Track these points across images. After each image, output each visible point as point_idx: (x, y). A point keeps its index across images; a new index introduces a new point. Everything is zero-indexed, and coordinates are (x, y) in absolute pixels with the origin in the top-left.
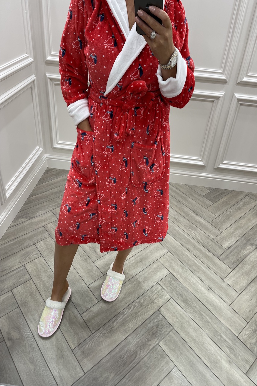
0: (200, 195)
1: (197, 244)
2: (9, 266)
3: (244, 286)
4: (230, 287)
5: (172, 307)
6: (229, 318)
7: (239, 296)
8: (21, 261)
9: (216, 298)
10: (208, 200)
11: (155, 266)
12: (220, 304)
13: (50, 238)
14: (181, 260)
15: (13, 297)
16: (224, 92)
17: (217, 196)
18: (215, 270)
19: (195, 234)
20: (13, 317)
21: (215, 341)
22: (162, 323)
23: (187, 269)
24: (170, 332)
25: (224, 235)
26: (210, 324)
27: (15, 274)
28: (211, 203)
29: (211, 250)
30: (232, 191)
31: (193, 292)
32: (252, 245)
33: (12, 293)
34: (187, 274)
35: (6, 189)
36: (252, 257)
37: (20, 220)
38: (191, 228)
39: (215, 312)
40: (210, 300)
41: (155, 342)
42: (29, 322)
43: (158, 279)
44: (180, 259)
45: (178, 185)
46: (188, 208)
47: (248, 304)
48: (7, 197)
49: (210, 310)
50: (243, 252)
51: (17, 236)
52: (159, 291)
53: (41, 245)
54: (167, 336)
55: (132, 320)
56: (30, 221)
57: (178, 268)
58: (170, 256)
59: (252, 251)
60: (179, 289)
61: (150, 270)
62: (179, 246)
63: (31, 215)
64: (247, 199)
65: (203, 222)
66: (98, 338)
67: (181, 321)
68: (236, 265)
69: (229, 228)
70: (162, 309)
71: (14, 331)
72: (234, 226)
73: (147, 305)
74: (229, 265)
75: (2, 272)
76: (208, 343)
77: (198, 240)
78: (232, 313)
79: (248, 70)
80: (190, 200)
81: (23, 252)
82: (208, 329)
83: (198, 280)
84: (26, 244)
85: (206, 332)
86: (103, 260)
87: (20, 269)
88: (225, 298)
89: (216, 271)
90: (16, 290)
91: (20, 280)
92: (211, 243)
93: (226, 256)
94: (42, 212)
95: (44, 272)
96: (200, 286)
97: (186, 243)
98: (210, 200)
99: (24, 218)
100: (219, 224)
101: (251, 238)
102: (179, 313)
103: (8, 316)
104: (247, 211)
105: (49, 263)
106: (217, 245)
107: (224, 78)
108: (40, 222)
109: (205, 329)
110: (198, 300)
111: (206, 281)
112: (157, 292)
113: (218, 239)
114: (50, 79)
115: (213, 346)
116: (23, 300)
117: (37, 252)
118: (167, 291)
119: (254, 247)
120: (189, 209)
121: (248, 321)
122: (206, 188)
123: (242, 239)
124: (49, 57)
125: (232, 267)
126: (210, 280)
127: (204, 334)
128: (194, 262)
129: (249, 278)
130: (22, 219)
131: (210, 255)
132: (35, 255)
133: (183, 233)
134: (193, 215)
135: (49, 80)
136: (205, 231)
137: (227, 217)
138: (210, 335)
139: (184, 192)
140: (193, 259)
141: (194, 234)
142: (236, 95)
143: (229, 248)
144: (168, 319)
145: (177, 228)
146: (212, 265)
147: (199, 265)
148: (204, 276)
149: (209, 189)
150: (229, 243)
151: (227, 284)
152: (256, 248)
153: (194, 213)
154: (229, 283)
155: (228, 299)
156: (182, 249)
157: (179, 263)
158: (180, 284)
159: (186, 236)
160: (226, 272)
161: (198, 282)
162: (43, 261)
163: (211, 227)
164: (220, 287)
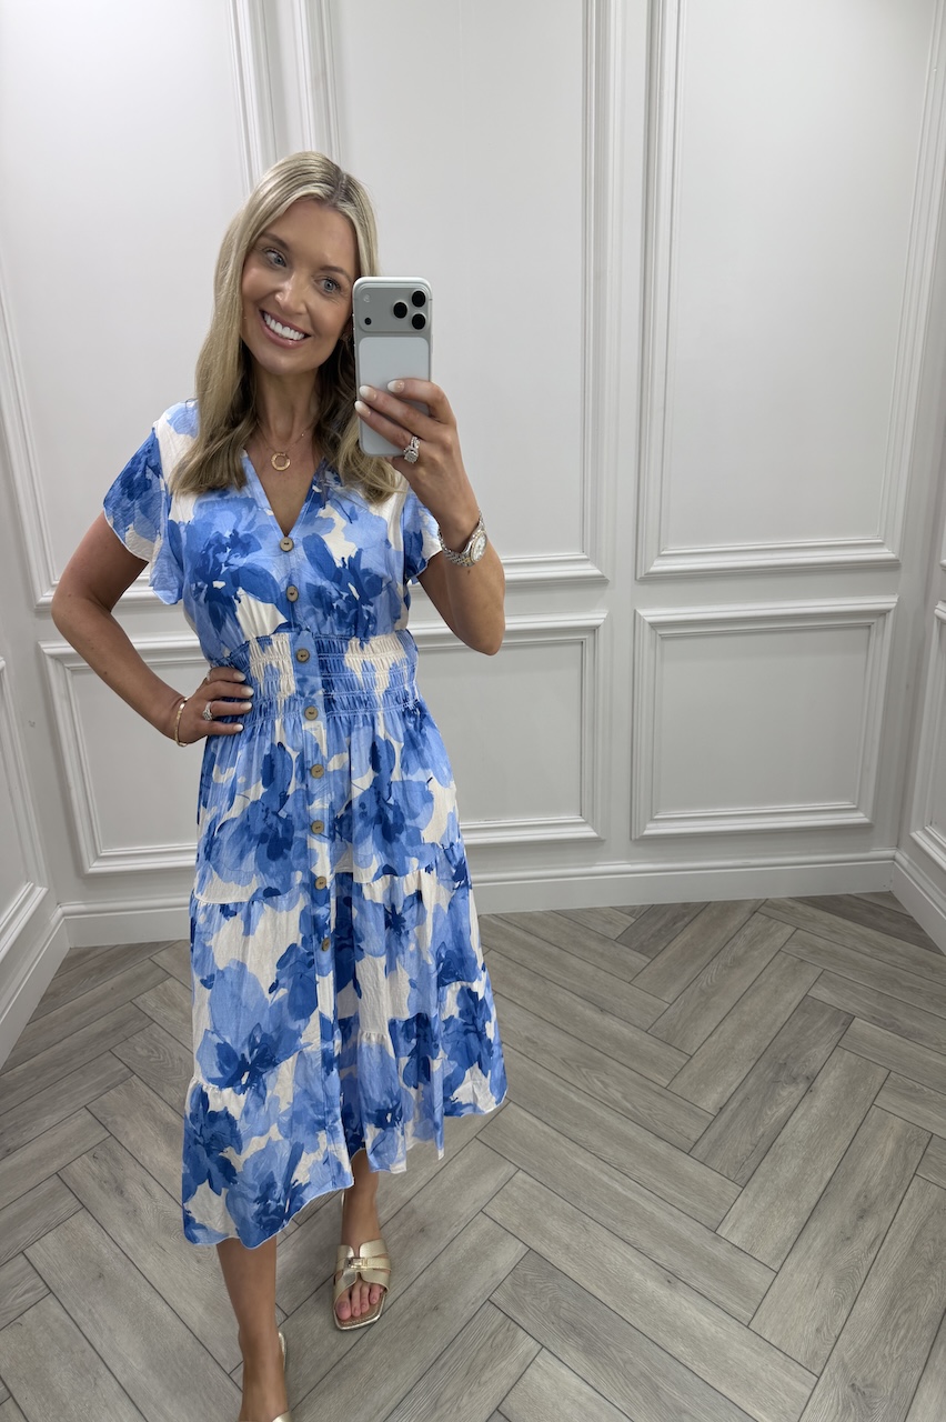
0: (604, 939)
1: (611, 1119)
3: (789, 1239)
4: (742, 1254)
5: (546, 1385)
6: (751, 1374)
7: (776, 1281)
9: (698, 1309)
10: (635, 953)
11: (472, 1238)
12: (713, 1330)
13: (82, 1215)
14: (564, 1191)
16: (607, 610)
17: (660, 930)
18: (684, 1203)
19: (602, 1082)
23: (587, 1220)
25: (699, 1065)
28: (644, 958)
29: (663, 1130)
30: (704, 907)
31: (617, 1306)
32: (794, 1080)
34: (591, 1241)
36: (800, 1126)
38: (586, 1066)
39: (703, 1366)
40: (679, 1323)
43: (487, 1286)
44: (560, 1191)
45: (530, 917)
46: (570, 994)
47: (811, 1306)
49: (683, 1361)
50: (769, 1113)
52: (494, 1334)
53: (48, 1251)
57: (556, 1223)
58: (526, 1187)
59: (796, 1102)
60: (565, 1305)
61: (459, 1256)
62: (553, 1139)
63: (11, 1140)
64: (757, 924)
65: (626, 1032)
68: (753, 1167)
69: (713, 1038)
70: (512, 1404)
72: (729, 1026)
73: (455, 1398)
74: (731, 1173)
77: (615, 1102)
78: (760, 1353)
80: (574, 961)
83: (630, 1254)
89: (689, 1207)
92: (659, 1103)
93: (716, 1141)
94: (49, 1120)
95: (57, 1356)
96: (640, 1277)
97: (576, 1125)
98: (641, 950)
100: (677, 1029)
101: (787, 1057)
102: (574, 1402)
104: (764, 964)
105: (79, 1316)
106: (680, 1107)
107: (596, 572)
108: (41, 1160)
110: (637, 1333)
111: (659, 1252)
112: (489, 1338)
113: (680, 1084)
114: (56, 659)
117: (33, 1281)
118: (525, 1325)
119: (802, 1086)
120: (574, 997)
121: (817, 1372)
122: (620, 909)
123: (761, 1066)
125: (739, 1176)
126: (671, 1246)
128: (608, 1188)
129: (800, 1205)
131: (661, 1148)
133: (562, 1090)
134: (590, 1014)
135: (51, 664)
136: (634, 1065)
137: (703, 999)
139: (554, 940)
140: (605, 1179)
141: (599, 1083)
142: (643, 613)
143: (721, 1109)
145: (542, 1076)
146: (673, 1187)
147: (629, 1194)
148: (648, 1232)
149: (632, 911)
150: (720, 1089)
151: (729, 1246)
152: (809, 1090)
153: (592, 1006)
154: (735, 1240)
155: (741, 1303)
156: (563, 1149)
157: (558, 1203)
158: (570, 1282)
159: (572, 1096)
160: (721, 1199)
161: (630, 1262)
162: (57, 1311)
163: (654, 1046)
164: (709, 1263)
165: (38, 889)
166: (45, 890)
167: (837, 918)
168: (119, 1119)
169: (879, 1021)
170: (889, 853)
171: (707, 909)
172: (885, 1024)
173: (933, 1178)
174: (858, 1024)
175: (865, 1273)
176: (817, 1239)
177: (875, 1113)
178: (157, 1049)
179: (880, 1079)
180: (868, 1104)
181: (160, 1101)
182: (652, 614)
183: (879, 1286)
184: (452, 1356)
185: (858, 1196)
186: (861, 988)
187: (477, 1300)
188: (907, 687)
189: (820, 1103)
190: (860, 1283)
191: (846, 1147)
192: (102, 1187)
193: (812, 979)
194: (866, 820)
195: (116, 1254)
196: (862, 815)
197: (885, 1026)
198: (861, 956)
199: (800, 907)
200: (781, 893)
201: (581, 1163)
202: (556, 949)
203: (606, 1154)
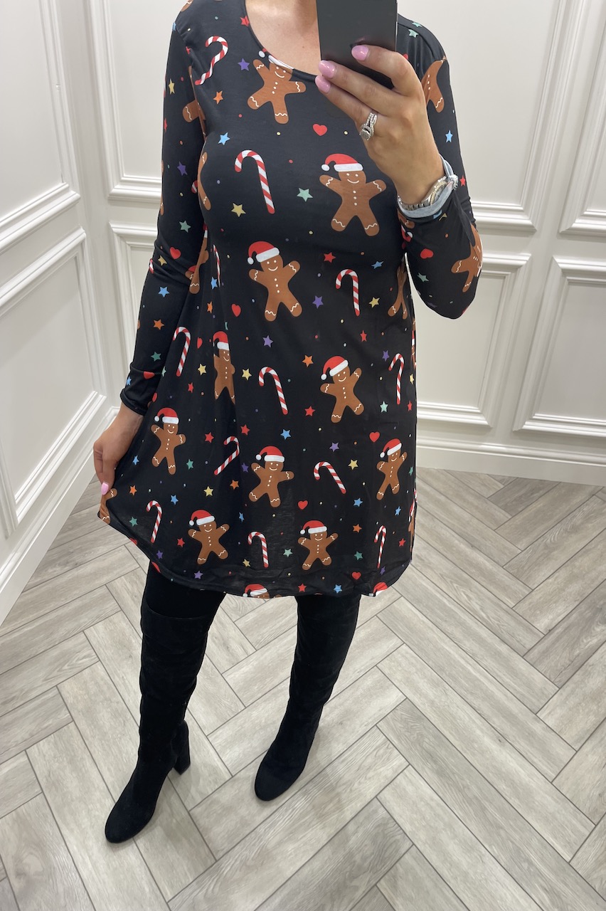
0: (479, 496)
1: (472, 623)
2: (22, 690)
3: (588, 730)
4: (553, 733)
5: (410, 789)
6: (550, 813)
7: (575, 757)
8: (49, 677)
9: (517, 763)
10: (501, 510)
11: (368, 682)
12: (527, 779)
13: (120, 614)
14: (433, 664)
15: (30, 767)
16: (530, 255)
17: (521, 497)
18: (515, 690)
19: (467, 596)
20: (28, 818)
21: (515, 876)
22: (386, 832)
23: (447, 687)
24: (406, 856)
25: (538, 597)
26: (502, 832)
27: (35, 709)
28: (507, 515)
29: (507, 637)
30: (555, 485)
31: (462, 749)
33: (27, 759)
34: (448, 702)
35: (17, 502)
37: (50, 571)
38: (457, 582)
39: (517, 801)
40: (504, 770)
41: (369, 881)
42: (65, 832)
43: (376, 716)
44: (430, 663)
47: (598, 778)
48: (19, 519)
49: (504, 796)
50: (585, 641)
51: (42, 612)
52: (378, 748)
53: (99, 633)
54: (397, 864)
55: (311, 825)
56: (75, 573)
57: (425, 684)
58: (408, 656)
60: (427, 740)
61: (359, 693)
62: (429, 628)
63: (77, 558)
64: (594, 504)
65: (488, 565)
66: (231, 872)
67: (432, 824)
68: (569, 676)
69: (550, 580)
70: (386, 795)
71: (32, 854)
72: (563, 574)
73: (349, 783)
74: (552, 676)
75: (4, 703)
76: (497, 881)
77: (475, 612)
78: (557, 802)
79: (585, 201)
80: (456, 509)
81: (54, 653)
82: (498, 844)
83: (474, 716)
84: (62, 632)
85: (494, 851)
86: (245, 669)
87: (46, 697)
88: (540, 763)
89: (518, 692)
90: (37, 750)
91: (45, 725)
92: (506, 618)
93: (544, 652)
94: (102, 549)
95: (102, 702)
96: (481, 734)
97: (446, 621)
98: (505, 508)
99: (59, 565)
100: (525, 568)
102: (428, 804)
103: (18, 815)
104: (595, 534)
105: (116, 679)
106: (520, 623)
107: (528, 222)
108: (96, 574)
109: (490, 846)
110: (473, 769)
111: (495, 720)
112: (374, 750)
113: (523, 608)
114: (121, 236)
115: (510, 889)
116: (51, 775)
117: (89, 651)
118: (399, 747)
120: (453, 533)
121: (596, 822)
122: (493, 477)
123: (583, 607)
124: (118, 186)
125: (558, 680)
126: (504, 717)
127: (488, 858)
128: (463, 668)
129: (600, 710)
130: (55, 567)
131: (503, 649)
132: (83, 659)
133: (438, 595)
134: (463, 547)
136: (491, 588)
137: (546, 551)
138: (503, 859)
139: (442, 490)
140: (463, 662)
141: (465, 597)
142: (558, 259)
143: (550, 631)
144: (400, 821)
145: (425, 583)
146: (509, 677)
147: (477, 675)
148: (488, 704)
149: (502, 480)
150: (550, 617)
151: (545, 726)
153: (465, 542)
154: (551, 722)
155: (549, 766)
156: (435, 636)
157: (429, 672)
158: (432, 727)
159: (445, 601)
160: (543, 693)
161: (474, 722)
162: (103, 673)
163: (506, 578)
164: (529, 734)
165: (101, 396)
166: (105, 397)
171: (558, 487)
182: (566, 262)
184: (349, 756)
187: (368, 724)
201: (447, 648)
202: (443, 496)
203: (465, 645)
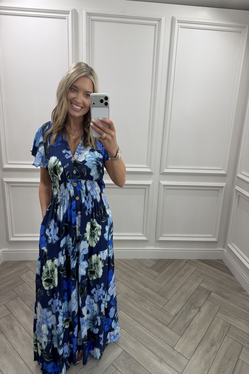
0: (147, 267)
1: (147, 316)
3: (193, 351)
4: (180, 354)
7: (189, 362)
9: (168, 369)
10: (155, 272)
14: (134, 335)
16: (152, 181)
17: (162, 266)
18: (165, 340)
23: (139, 343)
25: (171, 302)
28: (158, 273)
29: (160, 319)
30: (174, 260)
31: (146, 367)
32: (195, 308)
34: (140, 349)
36: (197, 321)
38: (141, 301)
43: (111, 360)
44: (132, 335)
45: (128, 260)
46: (137, 282)
47: (198, 369)
50: (188, 316)
52: (113, 373)
57: (131, 343)
58: (123, 333)
59: (196, 314)
60: (132, 366)
62: (131, 320)
64: (187, 266)
65: (152, 293)
68: (184, 331)
69: (175, 296)
72: (179, 293)
74: (178, 332)
77: (148, 312)
79: (167, 164)
80: (139, 273)
83: (150, 353)
88: (176, 368)
92: (160, 312)
93: (174, 323)
96: (153, 360)
97: (137, 317)
98: (157, 271)
100: (165, 293)
101: (194, 301)
104: (189, 276)
106: (165, 313)
111: (158, 353)
113: (166, 307)
114: (7, 183)
118: (121, 371)
119: (197, 310)
120: (139, 282)
122: (151, 260)
123: (187, 304)
124: (6, 165)
125: (180, 333)
126: (161, 352)
128: (145, 335)
129: (196, 342)
131: (160, 324)
133: (134, 307)
134: (142, 287)
135: (5, 183)
136: (154, 302)
137: (172, 285)
139: (134, 267)
140: (145, 332)
141: (144, 306)
142: (161, 182)
143: (176, 315)
145: (129, 303)
146: (162, 335)
147: (151, 336)
148: (155, 347)
149: (155, 260)
150: (176, 309)
151: (177, 352)
152: (199, 311)
153: (143, 285)
154: (178, 351)
155: (179, 368)
156: (134, 323)
157: (132, 338)
158: (134, 360)
159: (137, 309)
160: (175, 339)
161: (150, 355)
163: (159, 297)
164: (171, 356)
167: (208, 266)
168: (14, 309)
169: (218, 293)
170: (222, 249)
172: (219, 294)
173: (231, 336)
174: (212, 294)
175: (212, 361)
176: (200, 352)
177: (216, 318)
178: (25, 290)
179: (218, 309)
180: (214, 316)
181: (25, 304)
182: (164, 183)
183: (216, 365)
185: (211, 340)
186: (213, 284)
187: (109, 364)
188: (228, 206)
189: (202, 315)
190: (211, 364)
191: (208, 327)
192: (7, 327)
193: (201, 281)
194: (216, 240)
195: (10, 346)
196: (215, 239)
197: (219, 295)
198: (214, 276)
199: (198, 262)
200: (193, 258)
201: (138, 327)
202: (134, 269)
203: (145, 325)
